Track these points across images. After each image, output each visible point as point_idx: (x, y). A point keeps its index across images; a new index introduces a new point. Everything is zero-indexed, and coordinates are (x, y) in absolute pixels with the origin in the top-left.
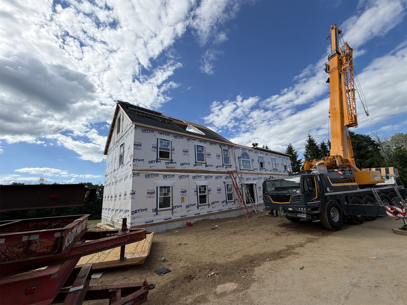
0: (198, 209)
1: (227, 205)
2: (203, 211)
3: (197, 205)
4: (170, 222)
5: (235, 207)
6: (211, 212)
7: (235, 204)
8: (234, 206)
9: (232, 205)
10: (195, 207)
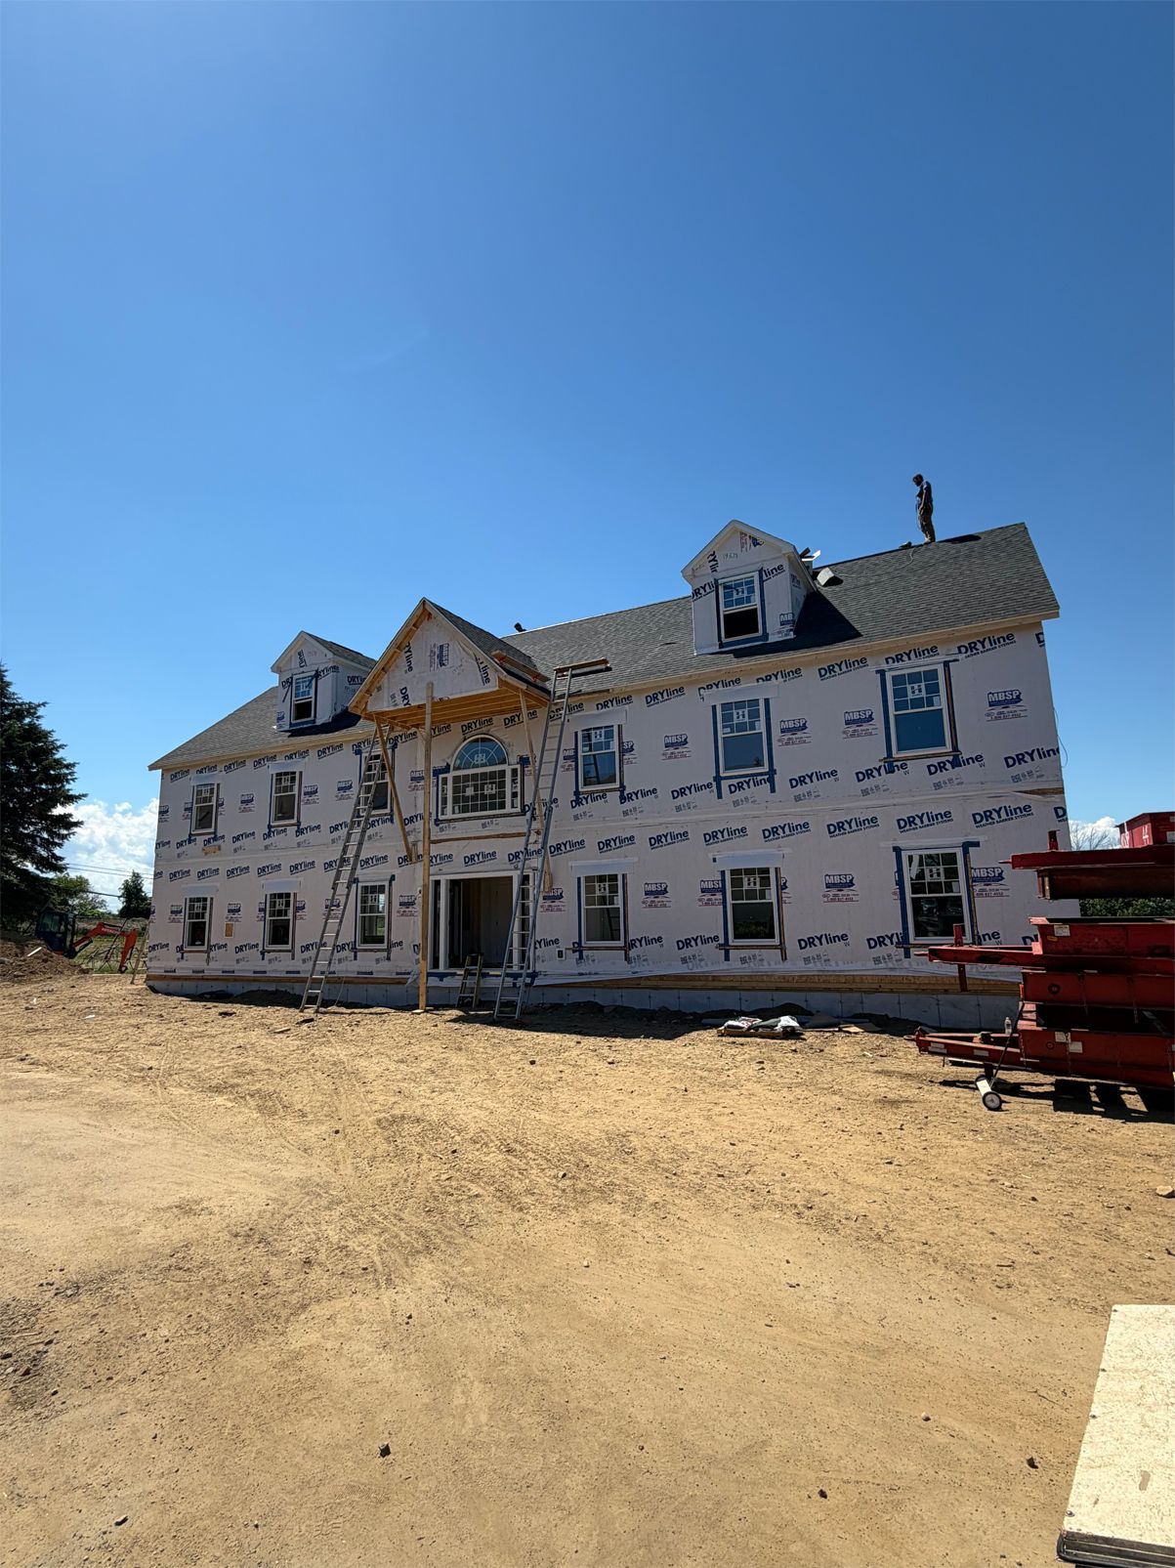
0: (263, 959)
1: (355, 958)
2: (276, 966)
3: (260, 948)
4: (203, 979)
5: (389, 972)
6: (299, 972)
7: (389, 959)
8: (385, 965)
9: (378, 961)
10: (255, 953)
